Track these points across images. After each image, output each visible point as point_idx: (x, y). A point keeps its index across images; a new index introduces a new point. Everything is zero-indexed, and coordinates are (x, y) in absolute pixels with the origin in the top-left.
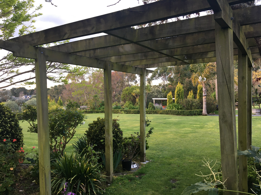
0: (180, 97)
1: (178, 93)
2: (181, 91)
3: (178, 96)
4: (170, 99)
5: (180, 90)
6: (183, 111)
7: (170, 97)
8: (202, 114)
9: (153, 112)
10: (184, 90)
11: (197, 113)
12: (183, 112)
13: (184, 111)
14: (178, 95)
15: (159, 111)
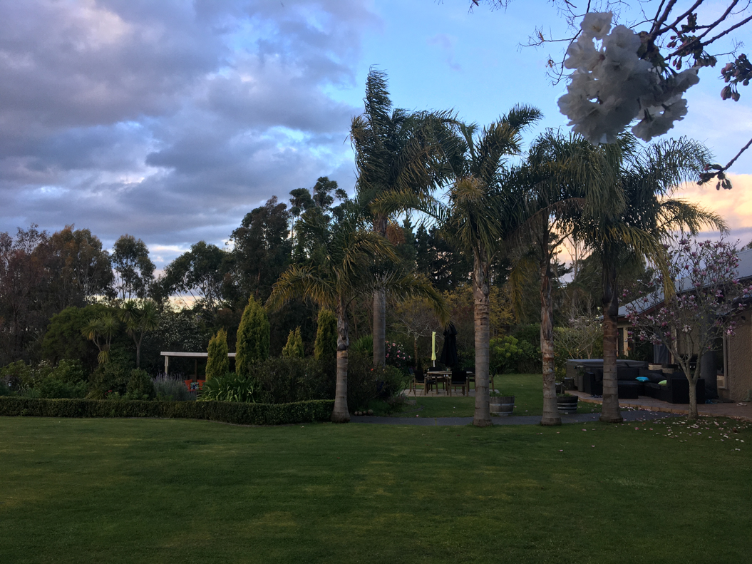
0: (255, 351)
1: (250, 334)
2: (259, 328)
3: (247, 347)
4: (218, 354)
5: (256, 323)
6: (262, 407)
7: (219, 351)
8: (330, 417)
9: (146, 407)
10: (271, 324)
11: (315, 413)
12: (264, 408)
13: (266, 405)
14: (247, 341)
15: (168, 407)
